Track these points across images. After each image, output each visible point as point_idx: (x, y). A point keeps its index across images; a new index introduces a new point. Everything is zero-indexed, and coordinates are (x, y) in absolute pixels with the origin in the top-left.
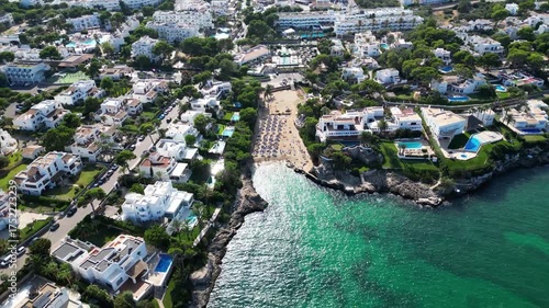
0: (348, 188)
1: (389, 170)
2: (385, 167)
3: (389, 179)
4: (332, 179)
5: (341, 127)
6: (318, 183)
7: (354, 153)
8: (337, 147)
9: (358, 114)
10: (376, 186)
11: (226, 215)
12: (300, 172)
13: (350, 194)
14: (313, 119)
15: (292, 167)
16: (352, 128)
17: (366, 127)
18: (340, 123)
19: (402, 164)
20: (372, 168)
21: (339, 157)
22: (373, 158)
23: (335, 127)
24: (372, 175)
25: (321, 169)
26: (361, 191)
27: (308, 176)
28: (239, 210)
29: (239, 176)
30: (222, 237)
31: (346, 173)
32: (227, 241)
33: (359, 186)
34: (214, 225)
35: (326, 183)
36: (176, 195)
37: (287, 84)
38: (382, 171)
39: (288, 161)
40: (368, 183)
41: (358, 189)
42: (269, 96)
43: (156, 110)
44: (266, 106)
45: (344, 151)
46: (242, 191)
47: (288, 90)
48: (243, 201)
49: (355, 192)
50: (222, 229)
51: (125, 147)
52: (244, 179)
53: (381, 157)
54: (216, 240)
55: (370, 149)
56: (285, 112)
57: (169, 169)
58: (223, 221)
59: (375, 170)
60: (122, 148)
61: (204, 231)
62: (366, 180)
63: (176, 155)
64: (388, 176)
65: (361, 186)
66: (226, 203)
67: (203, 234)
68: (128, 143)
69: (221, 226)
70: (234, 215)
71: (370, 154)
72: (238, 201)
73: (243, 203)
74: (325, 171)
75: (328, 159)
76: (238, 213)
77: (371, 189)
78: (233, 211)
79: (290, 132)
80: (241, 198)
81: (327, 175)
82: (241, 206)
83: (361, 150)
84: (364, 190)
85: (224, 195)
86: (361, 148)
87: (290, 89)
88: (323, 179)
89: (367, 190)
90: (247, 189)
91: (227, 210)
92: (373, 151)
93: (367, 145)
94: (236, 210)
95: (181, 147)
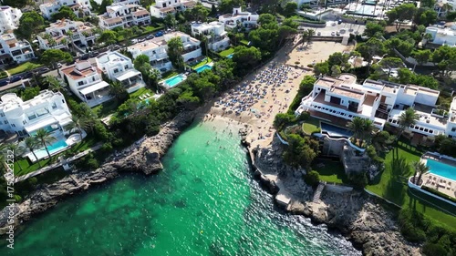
0: (281, 198)
1: (374, 200)
2: (370, 190)
3: (364, 215)
5: (335, 101)
6: (252, 169)
7: (334, 148)
8: (308, 129)
11: (94, 161)
16: (353, 107)
19: (407, 198)
20: (346, 182)
22: (359, 168)
23: (327, 99)
24: (342, 195)
25: (266, 151)
26: (301, 213)
27: (248, 154)
28: (120, 162)
29: (164, 120)
30: (64, 186)
31: (296, 173)
32: (64, 194)
33: (303, 203)
34: (66, 167)
35: (260, 174)
36: (59, 115)
37: (341, 35)
38: (361, 195)
39: (246, 126)
40: (323, 205)
41: (298, 206)
42: (306, 44)
43: (158, 26)
44: (290, 55)
45: (315, 138)
46: (149, 139)
47: (336, 42)
48: (135, 153)
49: (289, 209)
50: (74, 177)
51: (87, 51)
52: (170, 127)
53: (374, 172)
54: (53, 188)
55: (363, 150)
56: (305, 67)
57: (81, 83)
58: (83, 166)
59: (350, 189)
60: (84, 51)
61: (44, 169)
62: (322, 198)
63: (109, 72)
64: (366, 209)
65: (305, 204)
66: (105, 146)
67: (39, 172)
68: (95, 49)
69: (78, 173)
70: (107, 166)
71: (357, 158)
72: (128, 150)
73: (134, 155)
74: (268, 157)
75: (283, 141)
76: (114, 166)
77: (319, 217)
78: (110, 161)
79: (287, 92)
80: (138, 148)
81: (267, 163)
82: (127, 158)
83: (345, 147)
84: (307, 212)
85: (109, 136)
86: (348, 144)
87: (340, 42)
88: (260, 167)
89: (310, 215)
90: (158, 140)
91: (101, 156)
92: (365, 156)
93: (361, 143)
94: (117, 160)
95: (120, 65)
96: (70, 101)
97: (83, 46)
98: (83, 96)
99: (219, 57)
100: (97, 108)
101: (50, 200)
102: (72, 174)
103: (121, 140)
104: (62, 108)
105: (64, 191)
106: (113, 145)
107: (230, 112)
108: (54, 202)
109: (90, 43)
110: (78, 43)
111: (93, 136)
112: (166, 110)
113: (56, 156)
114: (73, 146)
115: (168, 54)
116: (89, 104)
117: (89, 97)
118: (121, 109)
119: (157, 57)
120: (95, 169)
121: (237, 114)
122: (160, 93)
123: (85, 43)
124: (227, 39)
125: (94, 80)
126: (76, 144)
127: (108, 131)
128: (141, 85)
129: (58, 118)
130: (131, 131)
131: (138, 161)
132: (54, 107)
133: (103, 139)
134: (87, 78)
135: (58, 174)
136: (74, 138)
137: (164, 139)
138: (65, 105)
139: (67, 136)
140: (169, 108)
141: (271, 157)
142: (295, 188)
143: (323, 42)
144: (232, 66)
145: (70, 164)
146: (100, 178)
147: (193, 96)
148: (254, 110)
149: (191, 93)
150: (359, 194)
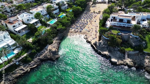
0: (113, 60)
1: (148, 54)
3: (147, 61)
4: (106, 51)
5: (121, 21)
6: (96, 51)
7: (126, 38)
8: (115, 32)
9: (135, 15)
10: (135, 63)
11: (29, 59)
12: (89, 42)
13: (114, 64)
14: (107, 15)
15: (87, 38)
16: (129, 22)
17: (139, 23)
18: (121, 18)
20: (135, 50)
21: (113, 38)
22: (138, 44)
23: (118, 20)
24: (134, 55)
25: (101, 43)
27: (92, 46)
28: (41, 57)
29: (54, 38)
30: (19, 72)
31: (116, 49)
32: (19, 75)
33: (122, 60)
34: (17, 63)
35: (101, 52)
36: (8, 41)
37: (105, 1)
38: (143, 53)
39: (86, 35)
40: (130, 60)
41: (120, 62)
42: (94, 5)
43: (38, 3)
44: (90, 9)
45: (119, 35)
46: (50, 46)
47: (104, 3)
48: (46, 52)
49: (118, 64)
50: (22, 67)
51: (11, 14)
52: (57, 40)
53: (144, 44)
54: (14, 74)
55: (138, 37)
56: (97, 12)
57: (14, 26)
58: (25, 62)
59: (137, 52)
60: (10, 14)
61: (7, 66)
62: (128, 57)
63: (25, 21)
64: (146, 58)
65: (123, 61)
66: (33, 51)
67: (6, 68)
68: (15, 13)
69: (23, 65)
70: (36, 60)
71: (136, 40)
72: (43, 51)
73: (46, 53)
74: (102, 45)
75: (106, 38)
76: (39, 59)
77: (131, 65)
78: (36, 57)
79: (95, 21)
80: (47, 50)
81: (102, 48)
82: (43, 55)
83: (131, 37)
84: (125, 64)
85: (34, 47)
86: (131, 36)
87: (105, 3)
88: (99, 50)
89: (127, 65)
90: (54, 46)
91: (32, 56)
92: (139, 39)
93: (136, 34)
94: (39, 56)
95: (29, 17)
96: (11, 34)
97: (9, 12)
98: (16, 32)
99: (66, 11)
100: (24, 36)
101: (13, 79)
102: (20, 66)
103: (39, 48)
104: (8, 38)
105: (19, 74)
106: (36, 50)
107: (78, 31)
108: (16, 80)
109: (11, 11)
110: (6, 11)
111: (26, 48)
112: (54, 33)
113: (11, 59)
114: (17, 54)
115: (47, 12)
116: (20, 35)
117: (19, 32)
118: (36, 35)
119: (43, 13)
120: (30, 62)
121: (81, 31)
122: (49, 27)
123: (9, 11)
124: (67, 5)
125: (19, 24)
126: (19, 53)
127: (33, 44)
128: (39, 25)
129: (8, 42)
130: (42, 43)
131: (49, 55)
132: (5, 38)
133: (31, 49)
134: (16, 24)
135: (15, 67)
136: (17, 50)
137: (56, 45)
138: (9, 36)
139: (13, 50)
140: (54, 32)
141: (103, 45)
142: (117, 55)
143: (100, 4)
144: (73, 14)
145: (19, 61)
146: (34, 65)
147: (63, 26)
148: (86, 29)
149: (61, 26)
150: (142, 53)
